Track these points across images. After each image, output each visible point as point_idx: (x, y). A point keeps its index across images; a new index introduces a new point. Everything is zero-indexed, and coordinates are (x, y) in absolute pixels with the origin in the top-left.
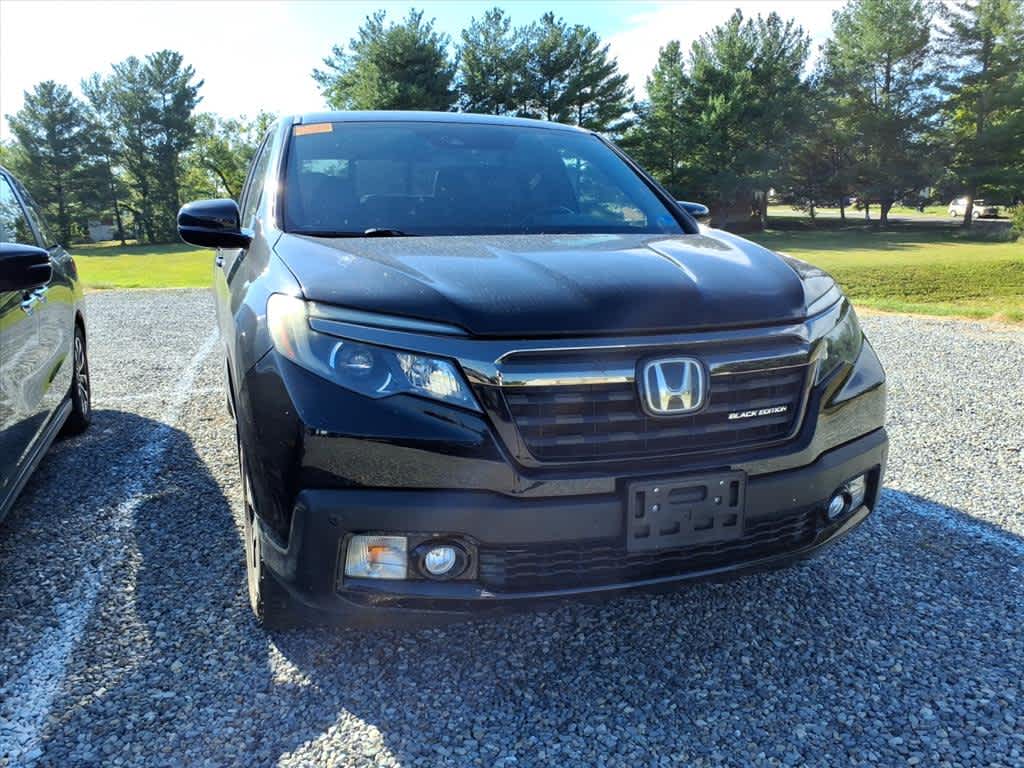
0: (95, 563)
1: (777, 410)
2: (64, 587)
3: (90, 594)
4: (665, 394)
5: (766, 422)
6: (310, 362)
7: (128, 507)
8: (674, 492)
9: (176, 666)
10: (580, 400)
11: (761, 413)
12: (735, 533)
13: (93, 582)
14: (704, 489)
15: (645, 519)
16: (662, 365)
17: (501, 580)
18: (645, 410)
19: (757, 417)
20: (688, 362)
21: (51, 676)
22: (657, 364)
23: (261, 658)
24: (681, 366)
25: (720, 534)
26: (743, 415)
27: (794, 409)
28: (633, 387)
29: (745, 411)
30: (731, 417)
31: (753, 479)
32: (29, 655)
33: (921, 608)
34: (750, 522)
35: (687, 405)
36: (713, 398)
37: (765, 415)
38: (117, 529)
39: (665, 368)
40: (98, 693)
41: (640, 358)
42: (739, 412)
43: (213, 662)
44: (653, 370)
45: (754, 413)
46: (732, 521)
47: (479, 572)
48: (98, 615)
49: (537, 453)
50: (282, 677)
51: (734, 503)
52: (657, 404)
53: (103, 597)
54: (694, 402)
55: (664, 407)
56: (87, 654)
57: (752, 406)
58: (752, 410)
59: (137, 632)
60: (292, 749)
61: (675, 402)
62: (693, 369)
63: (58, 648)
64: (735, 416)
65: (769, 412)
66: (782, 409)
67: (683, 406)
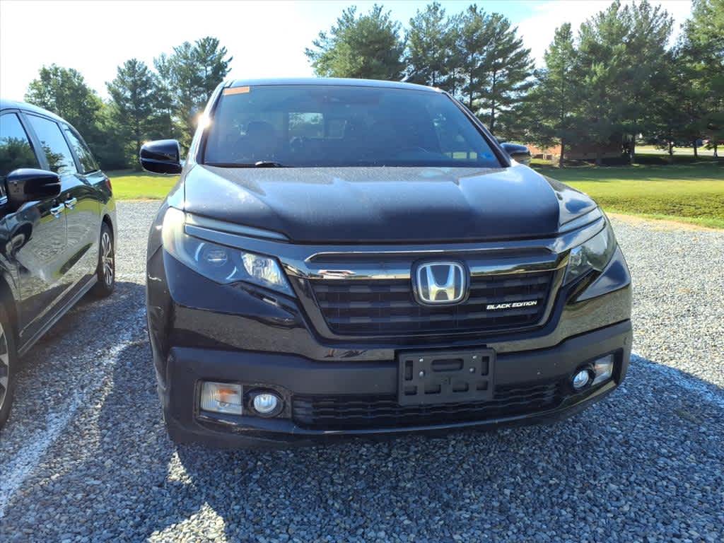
0: (82, 387)
1: (528, 304)
2: (58, 402)
3: (72, 408)
4: (434, 288)
5: (520, 313)
6: (184, 257)
7: (117, 350)
8: (435, 362)
9: (108, 463)
10: (368, 290)
11: (514, 305)
12: (488, 396)
13: (77, 400)
14: (461, 361)
15: (412, 381)
16: (432, 267)
17: (309, 420)
18: (417, 299)
19: (511, 308)
20: (452, 265)
21: (29, 463)
22: (428, 266)
23: (165, 461)
24: (449, 267)
25: (473, 396)
26: (499, 306)
27: (542, 303)
28: (408, 283)
29: (501, 304)
30: (489, 307)
31: (501, 355)
32: (20, 447)
33: (661, 462)
34: (499, 389)
35: (451, 297)
36: (472, 294)
37: (517, 308)
38: (105, 364)
39: (433, 268)
40: (53, 477)
41: (415, 261)
42: (496, 304)
43: (133, 461)
44: (424, 271)
45: (508, 306)
46: (484, 387)
47: (293, 413)
48: (73, 422)
49: (334, 328)
50: (174, 477)
51: (485, 373)
52: (427, 296)
53: (80, 411)
54: (457, 294)
55: (432, 298)
56: (56, 450)
57: (506, 300)
58: (508, 303)
59: (94, 436)
60: (161, 528)
61: (441, 295)
62: (457, 270)
63: (40, 444)
64: (492, 307)
65: (521, 304)
66: (533, 303)
67: (447, 298)
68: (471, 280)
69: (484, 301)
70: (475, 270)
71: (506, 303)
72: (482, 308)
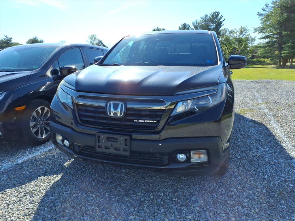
1: (152, 121)
4: (112, 111)
5: (148, 125)
8: (108, 138)
11: (145, 121)
12: (127, 154)
14: (117, 139)
15: (100, 143)
16: (113, 103)
18: (107, 115)
19: (144, 122)
20: (120, 103)
22: (112, 103)
24: (119, 104)
26: (139, 121)
28: (104, 108)
29: (140, 120)
30: (135, 121)
35: (119, 115)
39: (114, 104)
41: (108, 100)
42: (138, 120)
44: (110, 104)
45: (143, 121)
46: (126, 150)
51: (126, 145)
52: (110, 114)
54: (121, 114)
55: (112, 115)
57: (142, 119)
58: (143, 120)
61: (115, 114)
62: (122, 105)
63: (49, 148)
65: (149, 121)
66: (154, 121)
67: (117, 115)
68: (127, 109)
69: (133, 118)
70: (130, 106)
71: (142, 120)
72: (133, 121)
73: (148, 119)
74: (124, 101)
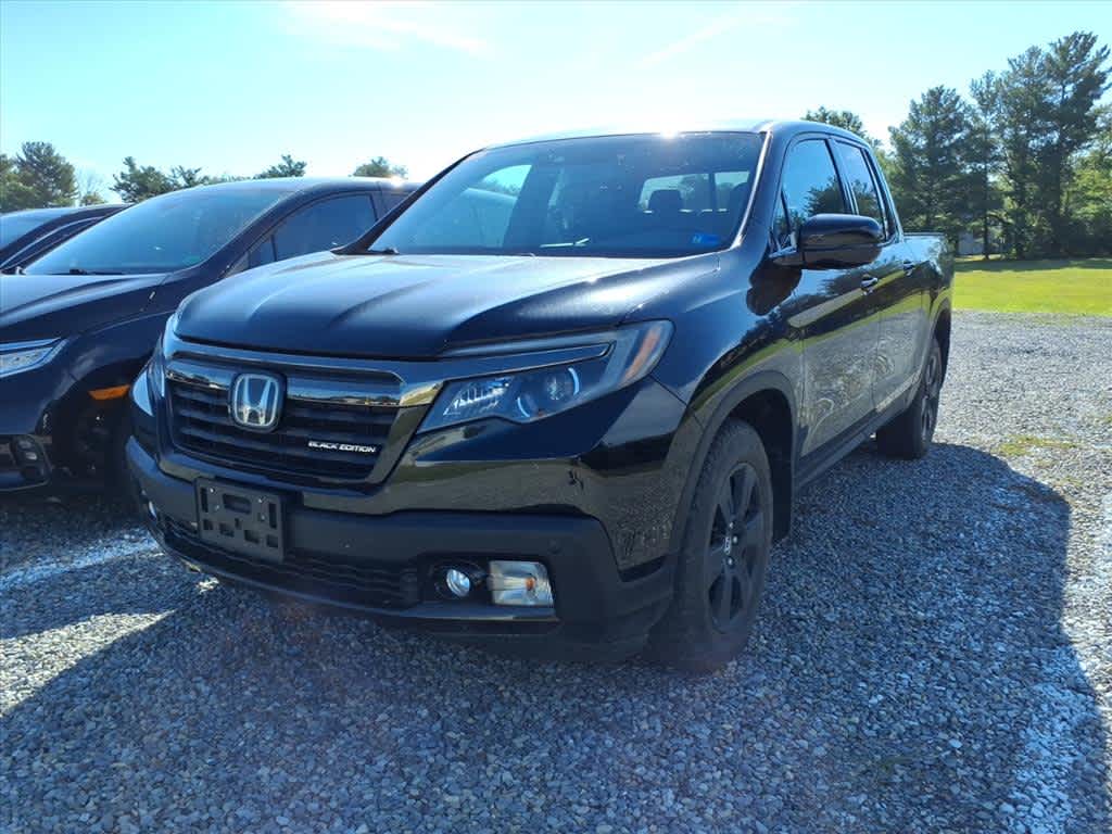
1: (362, 449)
4: (247, 409)
5: (347, 459)
8: (225, 496)
11: (341, 448)
14: (248, 502)
16: (250, 380)
19: (337, 451)
20: (269, 381)
22: (247, 377)
24: (263, 383)
26: (323, 445)
29: (326, 442)
30: (310, 444)
37: (346, 451)
42: (320, 442)
44: (243, 381)
45: (334, 447)
46: (274, 543)
51: (274, 525)
52: (240, 416)
54: (267, 420)
55: (245, 419)
58: (335, 442)
61: (254, 416)
62: (272, 388)
64: (315, 445)
65: (352, 448)
66: (369, 449)
67: (258, 422)
68: (287, 403)
69: (303, 433)
71: (332, 442)
72: (303, 443)
73: (349, 440)
74: (282, 374)
